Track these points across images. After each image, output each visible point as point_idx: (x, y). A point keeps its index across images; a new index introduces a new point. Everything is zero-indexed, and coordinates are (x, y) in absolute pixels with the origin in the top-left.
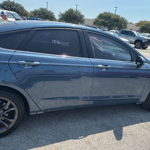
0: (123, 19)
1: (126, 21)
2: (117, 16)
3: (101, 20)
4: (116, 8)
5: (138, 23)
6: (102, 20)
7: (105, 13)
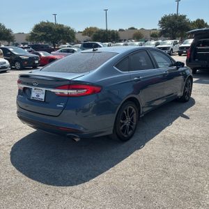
0: (69, 28)
1: (72, 31)
2: (60, 25)
3: (40, 34)
4: (55, 15)
5: (84, 31)
6: (42, 33)
7: (42, 23)
